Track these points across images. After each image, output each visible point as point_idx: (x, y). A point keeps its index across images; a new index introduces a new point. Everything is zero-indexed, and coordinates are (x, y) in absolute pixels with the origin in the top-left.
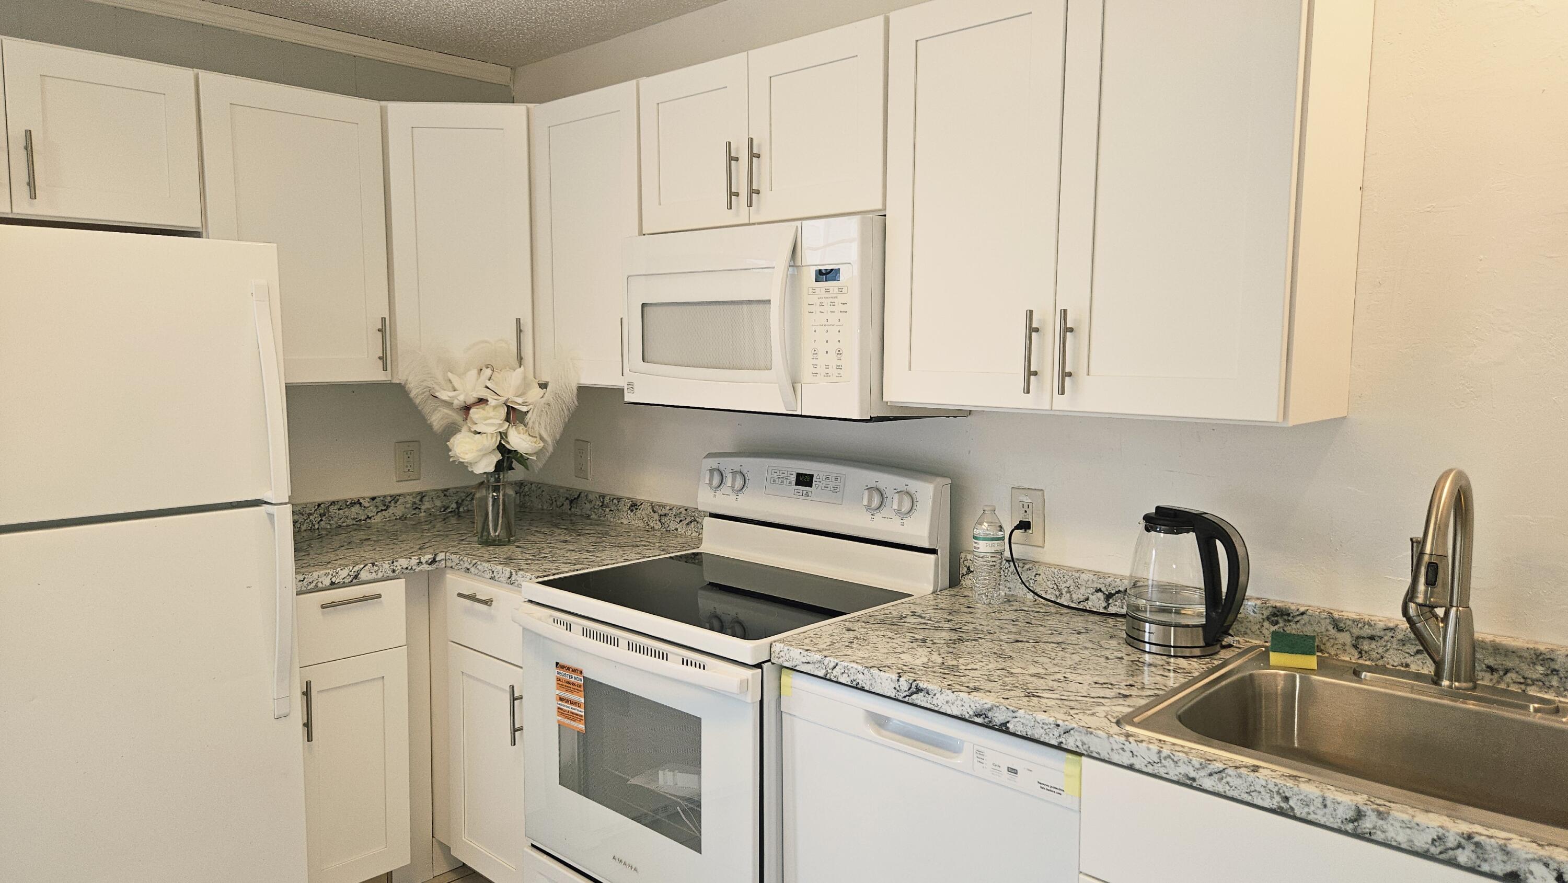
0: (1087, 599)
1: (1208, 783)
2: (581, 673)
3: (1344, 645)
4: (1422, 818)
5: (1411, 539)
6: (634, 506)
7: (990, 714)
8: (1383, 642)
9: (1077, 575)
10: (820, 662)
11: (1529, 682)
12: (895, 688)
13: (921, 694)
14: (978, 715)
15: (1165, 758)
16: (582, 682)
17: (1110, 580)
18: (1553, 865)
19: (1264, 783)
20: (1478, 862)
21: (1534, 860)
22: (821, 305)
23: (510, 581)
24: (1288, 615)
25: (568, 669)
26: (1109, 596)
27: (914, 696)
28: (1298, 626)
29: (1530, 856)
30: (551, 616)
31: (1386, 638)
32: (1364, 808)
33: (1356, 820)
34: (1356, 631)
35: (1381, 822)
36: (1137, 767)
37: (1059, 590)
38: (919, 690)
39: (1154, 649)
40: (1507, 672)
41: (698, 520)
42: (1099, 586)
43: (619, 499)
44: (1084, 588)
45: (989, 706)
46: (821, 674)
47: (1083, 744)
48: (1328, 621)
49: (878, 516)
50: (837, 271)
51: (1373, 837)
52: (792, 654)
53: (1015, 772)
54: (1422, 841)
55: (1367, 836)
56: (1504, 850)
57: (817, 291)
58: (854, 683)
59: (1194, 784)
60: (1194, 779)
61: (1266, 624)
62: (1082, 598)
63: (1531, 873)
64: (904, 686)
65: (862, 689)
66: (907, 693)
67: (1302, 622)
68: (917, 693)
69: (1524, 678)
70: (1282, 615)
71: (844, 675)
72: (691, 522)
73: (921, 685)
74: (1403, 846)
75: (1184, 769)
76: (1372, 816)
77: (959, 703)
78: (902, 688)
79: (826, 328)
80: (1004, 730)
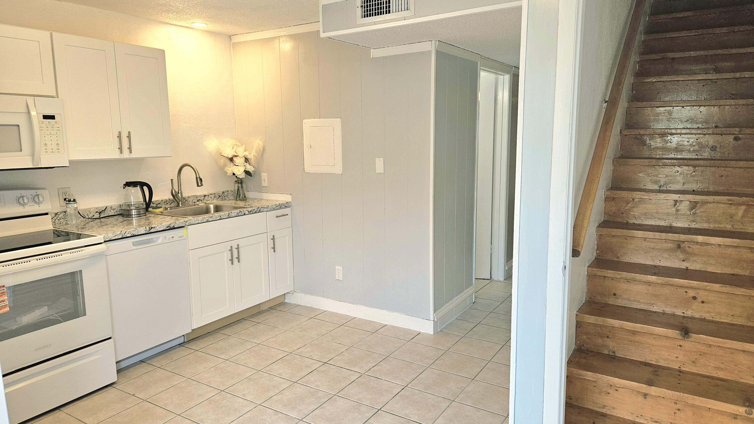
0: (94, 216)
1: (210, 220)
2: (5, 286)
4: (235, 211)
5: (171, 180)
7: (170, 226)
9: (90, 210)
10: (120, 234)
12: (145, 231)
13: (153, 229)
14: (167, 227)
17: (100, 208)
22: (47, 127)
27: (151, 230)
31: (162, 203)
36: (199, 223)
38: (152, 228)
42: (97, 211)
44: (92, 213)
45: (170, 224)
46: (120, 237)
47: (190, 223)
48: (158, 202)
49: (27, 206)
50: (54, 116)
52: (109, 236)
53: (173, 237)
54: (236, 214)
55: (230, 217)
56: (243, 211)
57: (44, 122)
59: (208, 221)
62: (92, 216)
64: (148, 228)
65: (135, 236)
68: (151, 229)
71: (129, 234)
73: (152, 226)
74: (234, 216)
76: (230, 213)
77: (163, 226)
78: (147, 229)
79: (51, 136)
80: (174, 228)
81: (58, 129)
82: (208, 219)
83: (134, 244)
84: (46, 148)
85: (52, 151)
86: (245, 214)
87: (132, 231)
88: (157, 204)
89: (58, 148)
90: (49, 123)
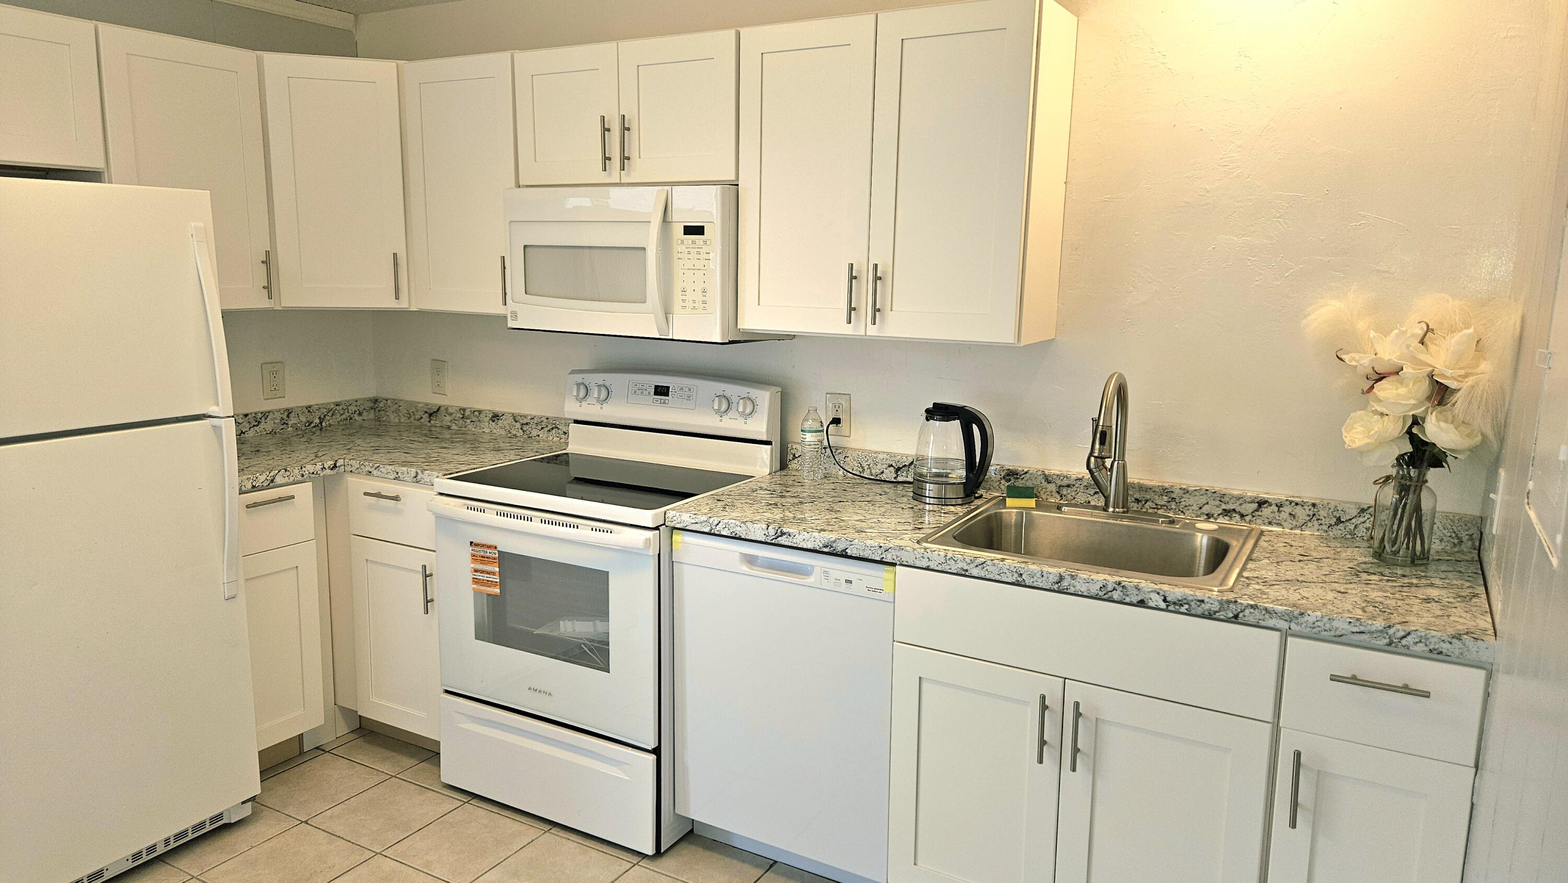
0: (883, 473)
1: (975, 572)
2: (496, 548)
3: (1051, 492)
4: (1095, 577)
5: (1092, 419)
6: (496, 417)
7: (834, 545)
8: (1075, 488)
9: (875, 455)
11: (1159, 507)
12: (765, 534)
13: (785, 536)
14: (826, 547)
15: (949, 559)
16: (497, 555)
17: (899, 457)
18: (1160, 592)
19: (1008, 567)
20: (1124, 597)
21: (1151, 591)
22: (689, 253)
23: (416, 480)
24: (1017, 474)
25: (483, 546)
26: (898, 470)
27: (779, 538)
28: (1023, 481)
30: (465, 505)
31: (1077, 485)
32: (1063, 574)
33: (1059, 582)
34: (1059, 482)
35: (1073, 581)
36: (932, 567)
37: (863, 467)
38: (783, 534)
39: (932, 501)
40: (1147, 501)
41: (558, 426)
42: (891, 463)
43: (480, 412)
44: (880, 465)
45: (834, 539)
46: (707, 530)
47: (897, 557)
48: (1042, 476)
49: (725, 418)
50: (703, 227)
51: (1069, 591)
52: (683, 518)
53: (851, 582)
54: (1094, 590)
55: (1065, 591)
56: (1137, 588)
57: (685, 242)
58: (733, 534)
59: (967, 574)
60: (967, 571)
61: (1003, 482)
62: (879, 472)
63: (1151, 598)
64: (772, 531)
65: (740, 539)
66: (774, 537)
67: (1026, 478)
68: (781, 536)
69: (1156, 505)
70: (1013, 475)
71: (726, 529)
72: (552, 429)
73: (784, 530)
74: (1085, 594)
75: (960, 565)
76: (1068, 578)
77: (812, 539)
78: (770, 534)
79: (693, 271)
80: (844, 555)
81: (707, 256)
83: (751, 560)
84: (684, 298)
85: (694, 305)
86: (1142, 604)
87: (733, 525)
89: (704, 299)
90: (694, 242)
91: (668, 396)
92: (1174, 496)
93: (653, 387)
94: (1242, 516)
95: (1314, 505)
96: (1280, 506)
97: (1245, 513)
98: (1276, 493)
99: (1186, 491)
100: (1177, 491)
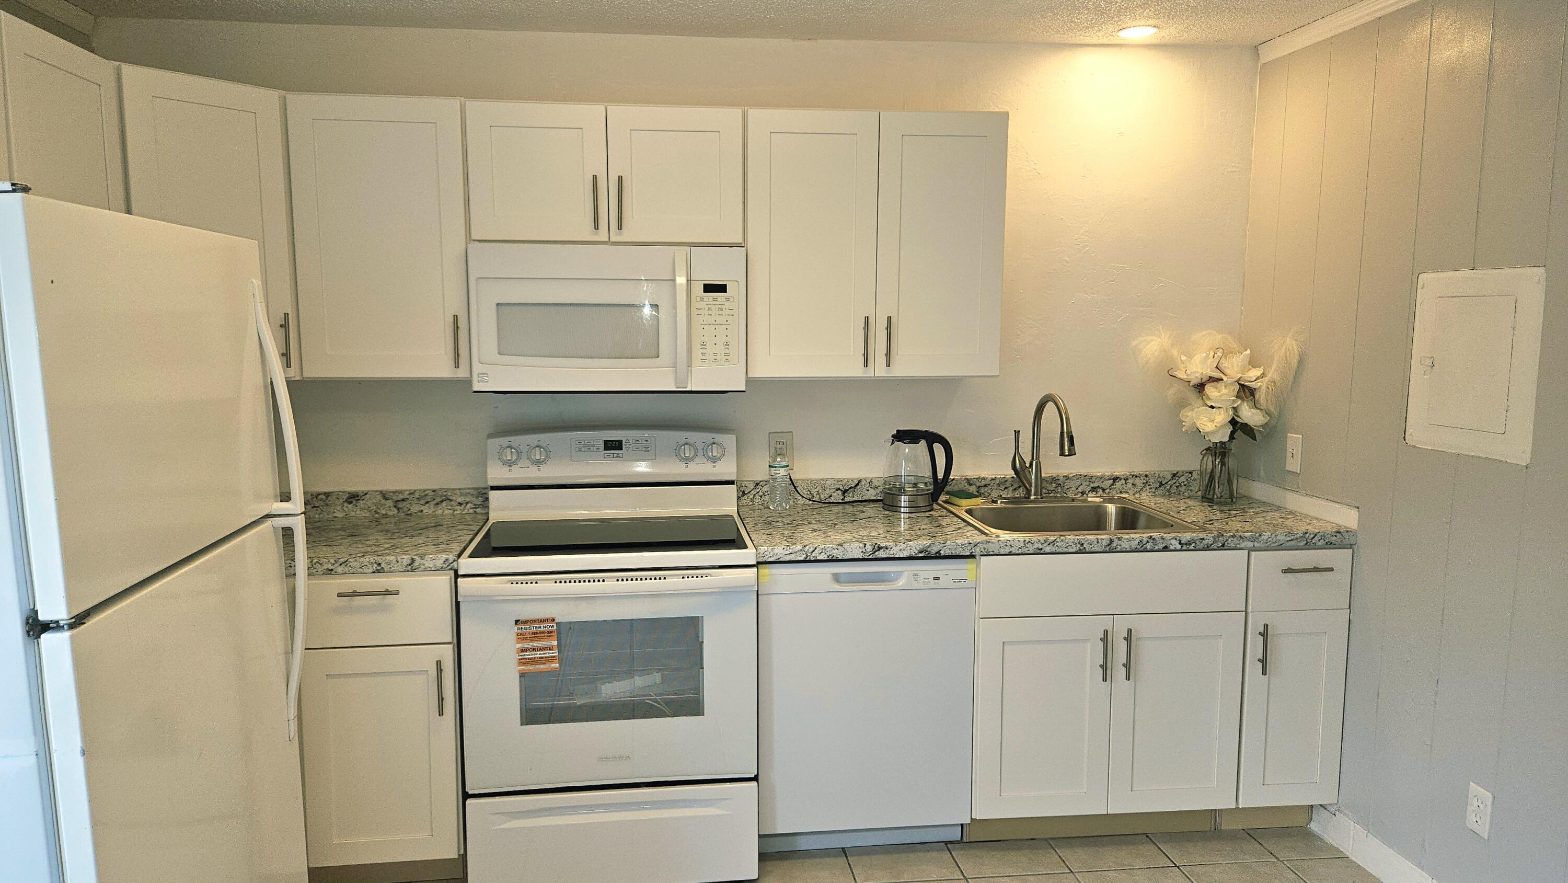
0: (831, 496)
1: (1048, 549)
2: (553, 620)
5: (1015, 431)
6: (353, 498)
7: (929, 549)
9: (823, 482)
10: (801, 550)
12: (862, 552)
13: (882, 550)
14: (921, 552)
15: (1027, 543)
16: (555, 628)
17: (845, 481)
18: (1178, 538)
19: (1073, 540)
20: (1154, 546)
21: (1172, 539)
22: (709, 309)
23: (411, 567)
25: (534, 621)
26: (844, 492)
27: (877, 553)
28: (951, 487)
29: (1171, 538)
30: (509, 581)
31: (992, 484)
32: (1112, 538)
33: (1110, 544)
34: (978, 484)
35: (1119, 542)
36: (1014, 552)
38: (880, 548)
41: (451, 498)
42: (838, 487)
44: (828, 490)
45: (928, 544)
46: (802, 558)
47: (985, 549)
48: (965, 481)
49: (691, 465)
50: (726, 286)
51: (1117, 550)
52: (773, 551)
53: (938, 578)
54: (1134, 544)
55: (1114, 550)
56: (1163, 538)
57: (705, 299)
58: (830, 557)
59: (1042, 552)
60: (1041, 549)
62: (827, 496)
63: (1171, 544)
64: (869, 548)
65: (838, 560)
66: (871, 553)
67: (953, 484)
68: (879, 550)
71: (822, 554)
72: (442, 501)
73: (882, 545)
74: (1128, 549)
75: (1036, 546)
76: (1116, 540)
77: (908, 548)
78: (868, 550)
79: (715, 326)
80: (938, 556)
81: (731, 312)
82: (1040, 547)
83: (837, 578)
84: (704, 351)
85: (715, 357)
86: (1166, 549)
87: (830, 549)
88: (979, 487)
89: (727, 351)
90: (715, 299)
91: (622, 449)
92: (1060, 483)
93: (602, 442)
94: (1104, 490)
95: (1146, 476)
96: (1126, 479)
97: (1105, 487)
98: (1120, 471)
99: (1067, 478)
100: (1062, 479)
